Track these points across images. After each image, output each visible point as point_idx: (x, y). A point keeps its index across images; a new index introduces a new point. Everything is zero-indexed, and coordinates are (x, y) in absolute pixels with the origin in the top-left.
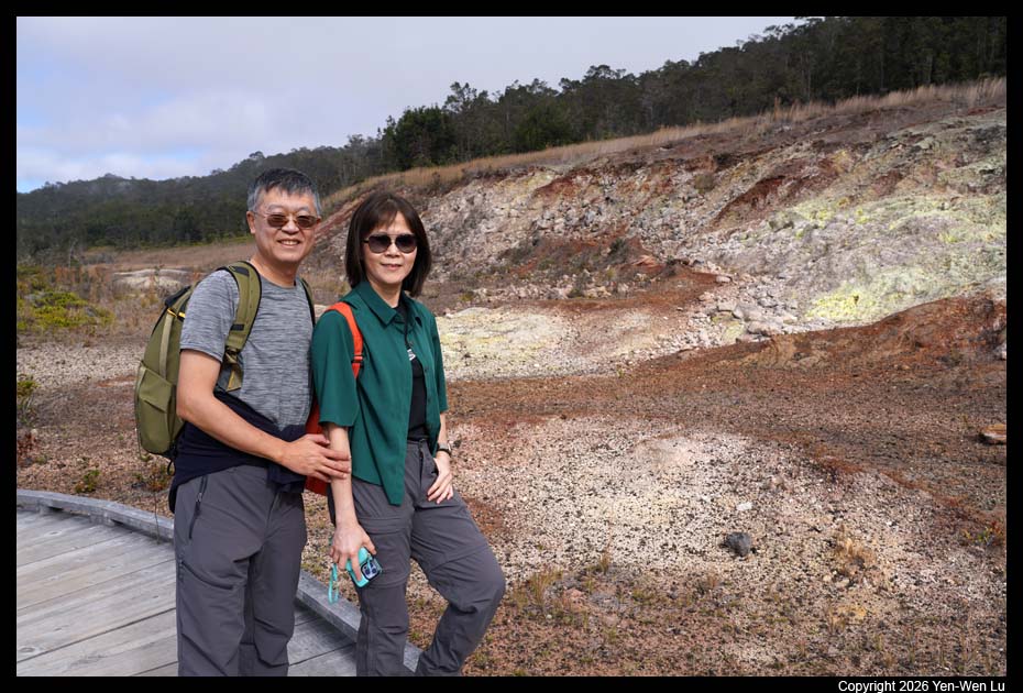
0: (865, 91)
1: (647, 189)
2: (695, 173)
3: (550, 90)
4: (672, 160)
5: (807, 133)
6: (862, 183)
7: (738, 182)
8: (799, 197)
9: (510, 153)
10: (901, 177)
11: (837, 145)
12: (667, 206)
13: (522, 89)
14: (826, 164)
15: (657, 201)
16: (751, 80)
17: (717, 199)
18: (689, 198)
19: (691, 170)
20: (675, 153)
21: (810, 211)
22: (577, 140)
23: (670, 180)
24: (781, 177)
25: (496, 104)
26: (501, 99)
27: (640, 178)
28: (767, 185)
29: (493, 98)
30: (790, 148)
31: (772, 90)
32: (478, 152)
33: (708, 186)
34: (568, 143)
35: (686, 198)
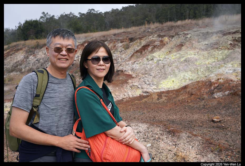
0: (171, 20)
2: (123, 43)
3: (75, 16)
4: (116, 39)
5: (156, 32)
6: (172, 47)
7: (136, 46)
8: (154, 51)
10: (183, 46)
11: (165, 36)
12: (115, 53)
13: (66, 15)
14: (161, 41)
16: (138, 15)
17: (130, 52)
18: (122, 51)
19: (122, 42)
20: (117, 37)
21: (158, 55)
22: (85, 32)
23: (115, 45)
24: (149, 45)
25: (57, 20)
26: (59, 18)
28: (145, 47)
29: (56, 18)
30: (151, 36)
31: (144, 19)
33: (127, 47)
34: (82, 33)
35: (121, 51)
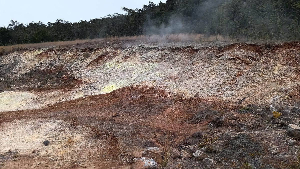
1: (70, 56)
2: (83, 53)
3: (44, 25)
4: (78, 49)
5: (112, 44)
6: (120, 58)
7: (94, 56)
8: (108, 61)
10: (128, 57)
11: (118, 48)
12: (75, 61)
13: (35, 24)
14: (115, 53)
15: (72, 60)
17: (89, 60)
20: (78, 47)
23: (76, 54)
24: (104, 55)
25: (26, 27)
27: (68, 53)
28: (101, 57)
30: (108, 48)
33: (87, 56)
35: (81, 60)
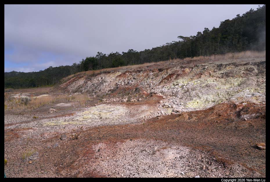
1: (143, 76)
4: (149, 70)
9: (111, 68)
10: (202, 74)
11: (186, 67)
12: (148, 80)
13: (114, 54)
14: (183, 71)
15: (145, 79)
16: (164, 53)
17: (159, 79)
18: (153, 78)
19: (153, 72)
22: (126, 65)
24: (174, 74)
26: (109, 56)
27: (141, 74)
28: (171, 75)
29: (107, 56)
31: (168, 56)
32: (103, 67)
34: (124, 66)
